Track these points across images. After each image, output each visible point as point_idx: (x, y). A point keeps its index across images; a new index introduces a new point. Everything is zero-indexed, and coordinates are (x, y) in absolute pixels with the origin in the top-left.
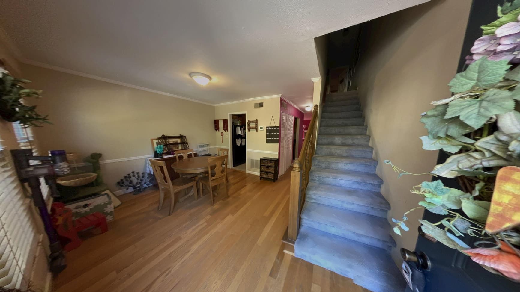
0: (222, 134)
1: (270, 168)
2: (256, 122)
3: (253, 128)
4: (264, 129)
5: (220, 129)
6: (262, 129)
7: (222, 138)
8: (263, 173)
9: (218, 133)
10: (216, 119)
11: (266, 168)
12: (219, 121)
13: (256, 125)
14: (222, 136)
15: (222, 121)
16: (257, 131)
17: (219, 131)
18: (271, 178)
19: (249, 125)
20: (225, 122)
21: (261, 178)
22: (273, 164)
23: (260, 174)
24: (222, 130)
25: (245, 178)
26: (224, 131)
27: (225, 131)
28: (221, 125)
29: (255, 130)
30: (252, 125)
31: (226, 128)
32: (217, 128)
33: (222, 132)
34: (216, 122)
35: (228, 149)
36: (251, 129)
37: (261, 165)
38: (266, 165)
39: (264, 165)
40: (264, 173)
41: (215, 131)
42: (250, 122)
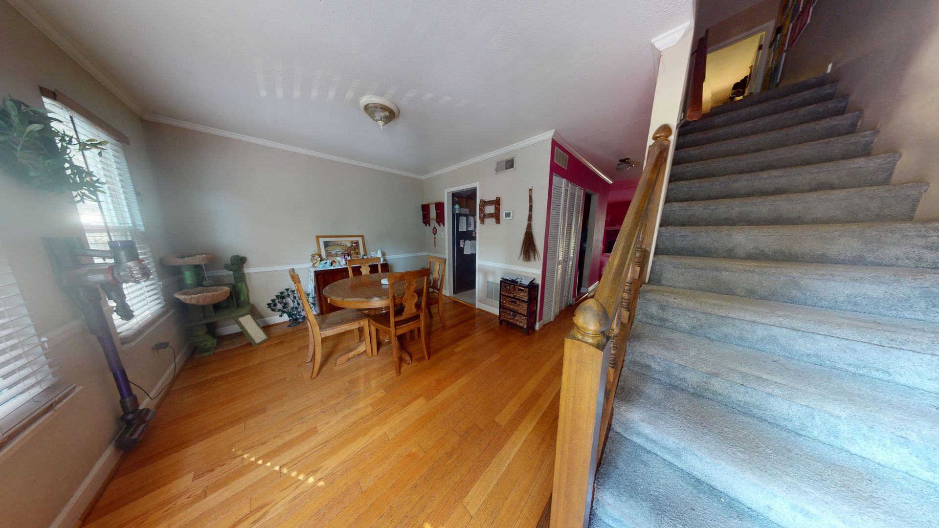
0: (435, 231)
1: (518, 302)
2: (497, 202)
3: (490, 216)
4: (513, 218)
5: (431, 221)
6: (509, 216)
7: (435, 238)
8: (506, 312)
9: (429, 229)
10: (425, 203)
11: (512, 302)
12: (430, 206)
13: (497, 210)
14: (435, 234)
15: (434, 205)
16: (498, 221)
17: (430, 226)
18: (521, 325)
19: (481, 210)
20: (440, 206)
21: (501, 322)
22: (525, 296)
23: (500, 312)
24: (434, 223)
25: (473, 317)
26: (437, 225)
27: (440, 226)
28: (433, 213)
29: (493, 220)
30: (490, 209)
31: (440, 219)
32: (426, 220)
33: (435, 228)
34: (425, 208)
35: (445, 260)
36: (487, 217)
37: (501, 294)
38: (512, 295)
39: (507, 294)
40: (508, 312)
41: (424, 225)
42: (484, 203)
